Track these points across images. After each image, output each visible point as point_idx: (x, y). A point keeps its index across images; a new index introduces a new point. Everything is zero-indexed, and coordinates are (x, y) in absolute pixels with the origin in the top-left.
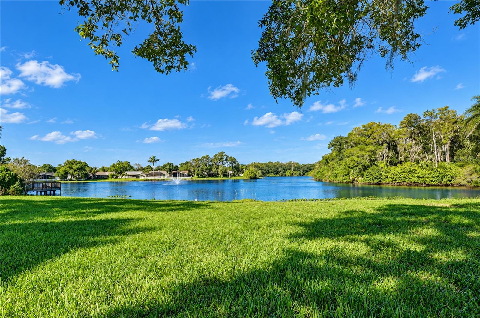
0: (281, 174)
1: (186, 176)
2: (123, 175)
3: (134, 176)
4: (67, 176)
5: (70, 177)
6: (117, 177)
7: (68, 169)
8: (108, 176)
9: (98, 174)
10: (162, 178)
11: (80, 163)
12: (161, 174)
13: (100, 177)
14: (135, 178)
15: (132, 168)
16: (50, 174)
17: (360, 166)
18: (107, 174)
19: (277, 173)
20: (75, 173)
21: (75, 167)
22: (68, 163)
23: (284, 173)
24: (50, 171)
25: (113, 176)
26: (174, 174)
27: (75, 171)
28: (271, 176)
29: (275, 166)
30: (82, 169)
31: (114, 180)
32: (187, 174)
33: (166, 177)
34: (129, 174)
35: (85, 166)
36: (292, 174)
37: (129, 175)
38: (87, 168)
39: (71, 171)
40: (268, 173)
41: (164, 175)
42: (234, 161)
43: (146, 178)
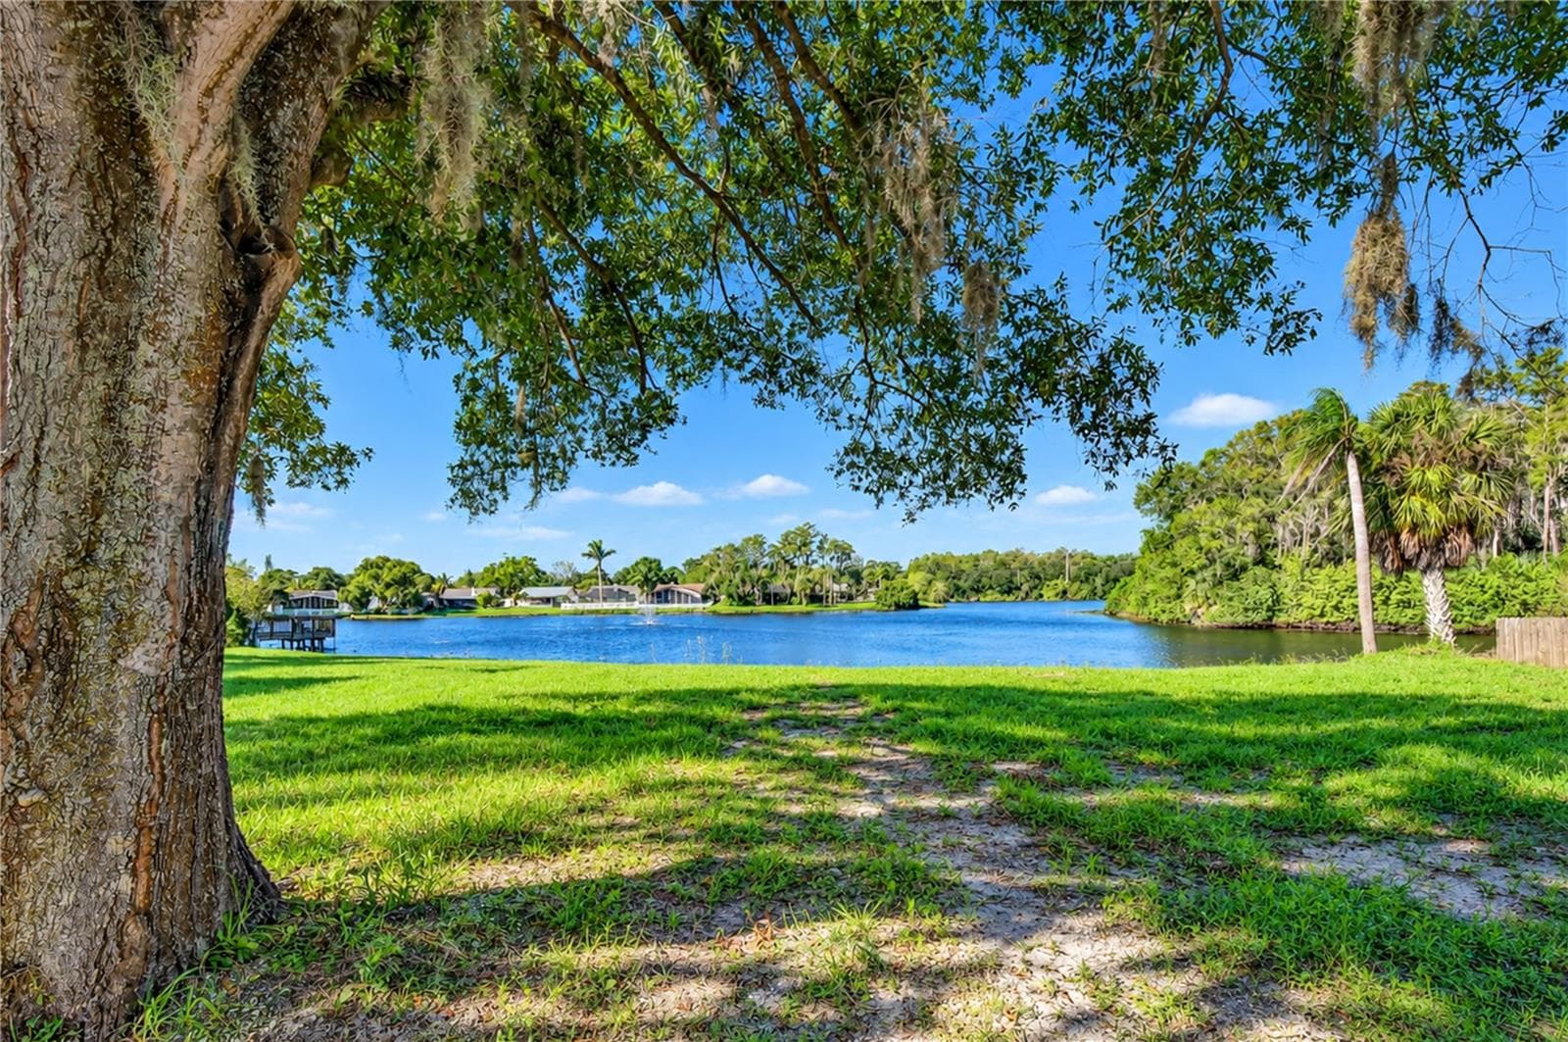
0: (1022, 594)
1: (694, 600)
2: (518, 597)
3: (547, 600)
4: (368, 601)
5: (375, 604)
6: (499, 605)
7: (368, 583)
8: (473, 601)
9: (449, 594)
10: (623, 605)
11: (400, 563)
12: (621, 595)
13: (454, 605)
14: (548, 608)
15: (541, 578)
16: (325, 595)
17: (1219, 569)
18: (473, 593)
19: (1010, 589)
20: (388, 594)
21: (386, 576)
22: (367, 566)
23: (1032, 589)
24: (328, 588)
25: (488, 600)
26: (659, 594)
27: (388, 586)
28: (988, 598)
29: (1004, 564)
30: (405, 581)
31: (490, 611)
32: (698, 596)
33: (636, 605)
34: (535, 596)
35: (415, 572)
36: (1065, 592)
37: (533, 599)
38: (417, 579)
39: (378, 588)
40: (978, 591)
41: (631, 598)
42: (844, 552)
43: (581, 606)
